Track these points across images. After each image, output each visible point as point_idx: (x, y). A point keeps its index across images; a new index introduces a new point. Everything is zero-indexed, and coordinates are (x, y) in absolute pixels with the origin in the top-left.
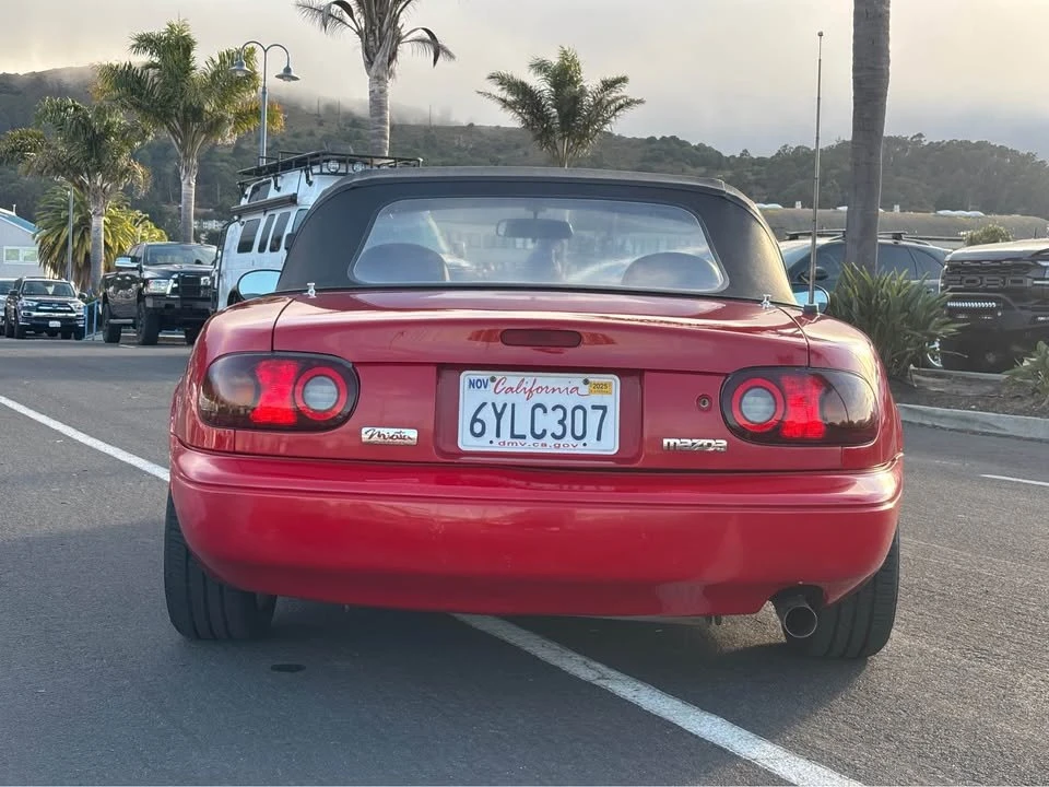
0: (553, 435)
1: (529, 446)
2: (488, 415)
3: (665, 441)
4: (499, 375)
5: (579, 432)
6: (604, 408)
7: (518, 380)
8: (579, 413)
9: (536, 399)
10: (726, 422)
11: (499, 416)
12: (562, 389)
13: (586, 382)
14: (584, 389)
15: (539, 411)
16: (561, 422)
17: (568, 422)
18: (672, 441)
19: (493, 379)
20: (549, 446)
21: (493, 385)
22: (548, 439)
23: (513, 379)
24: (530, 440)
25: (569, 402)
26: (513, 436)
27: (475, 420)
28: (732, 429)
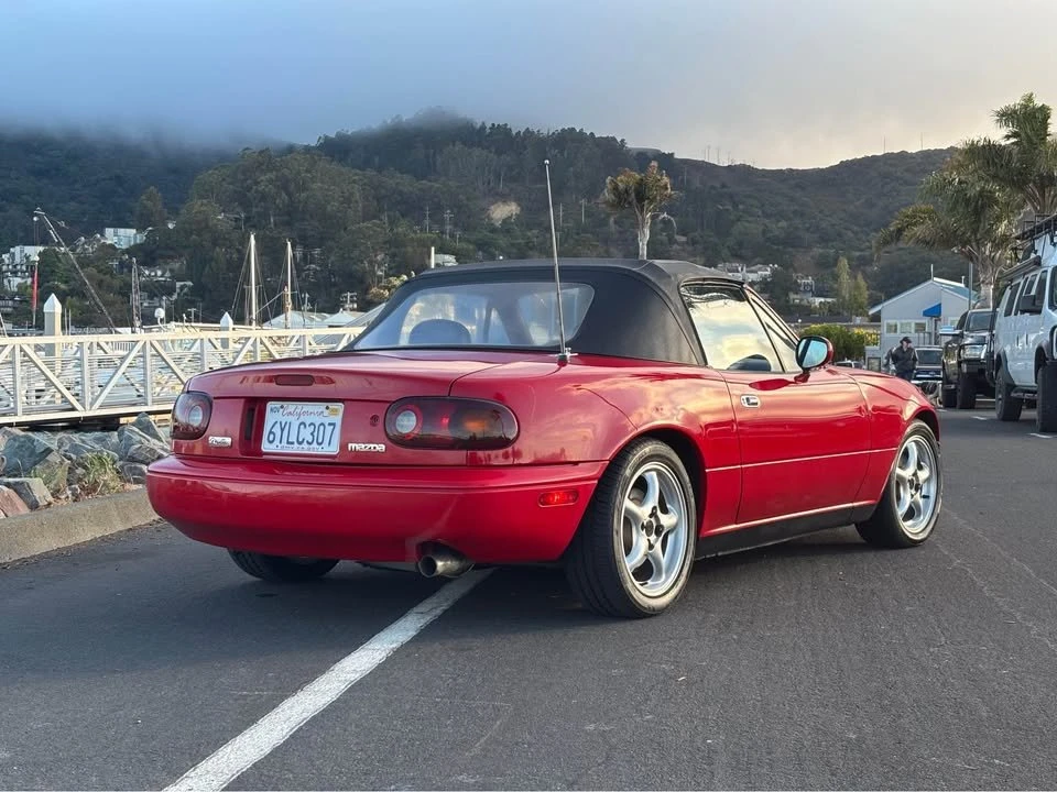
0: (308, 442)
1: (295, 449)
2: (277, 430)
3: (350, 445)
4: (285, 404)
5: (320, 441)
6: (334, 424)
7: (294, 407)
8: (322, 428)
9: (302, 419)
10: (387, 435)
11: (282, 430)
12: (315, 413)
13: (327, 408)
14: (326, 412)
15: (302, 426)
16: (312, 434)
17: (315, 434)
18: (353, 445)
19: (282, 407)
20: (305, 449)
21: (281, 410)
22: (305, 445)
23: (291, 406)
24: (296, 445)
25: (317, 421)
26: (288, 443)
27: (271, 432)
28: (390, 439)
